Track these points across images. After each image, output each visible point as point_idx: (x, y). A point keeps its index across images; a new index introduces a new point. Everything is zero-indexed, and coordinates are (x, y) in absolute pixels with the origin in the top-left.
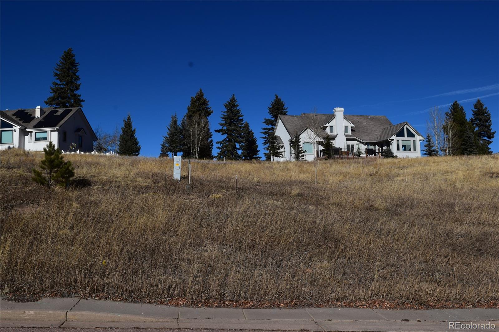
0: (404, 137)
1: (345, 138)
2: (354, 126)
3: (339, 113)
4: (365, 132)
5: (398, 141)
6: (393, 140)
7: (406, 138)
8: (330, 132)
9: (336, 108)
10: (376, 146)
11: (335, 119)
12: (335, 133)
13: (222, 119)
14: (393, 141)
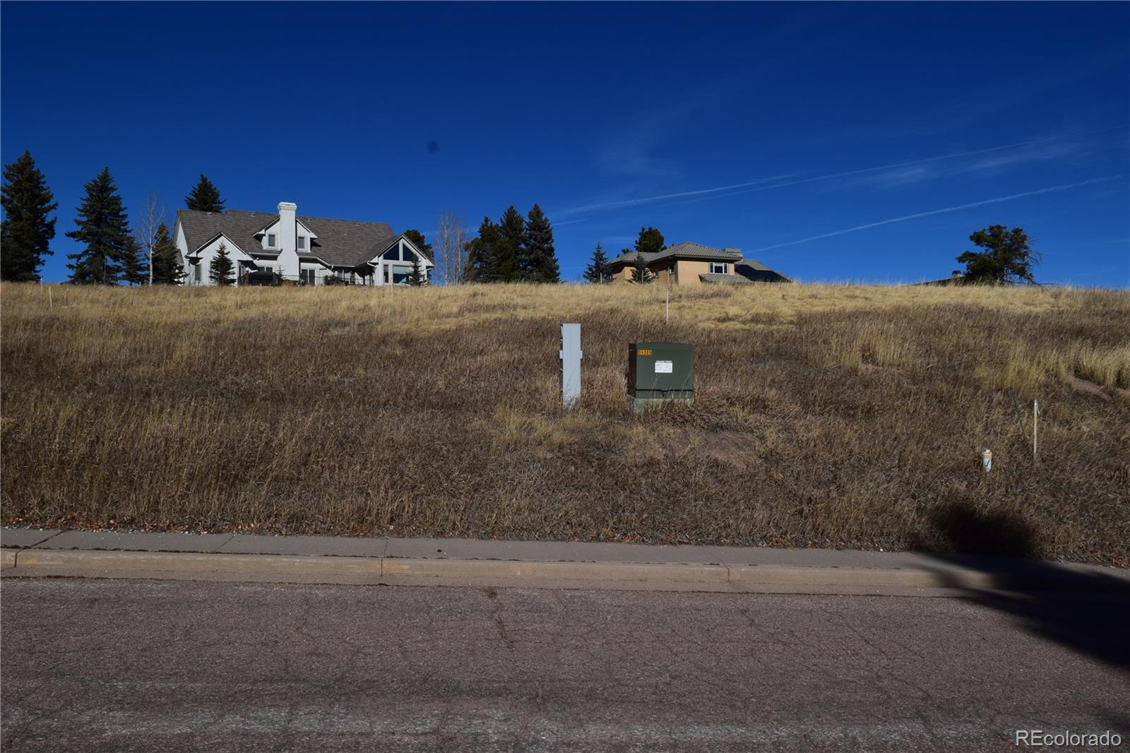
0: (398, 260)
1: (298, 258)
2: (316, 237)
3: (288, 211)
4: (340, 249)
5: (386, 266)
6: (377, 264)
7: (401, 261)
8: (269, 245)
9: (282, 203)
10: (356, 273)
11: (279, 223)
12: (278, 247)
13: (79, 213)
14: (377, 266)
